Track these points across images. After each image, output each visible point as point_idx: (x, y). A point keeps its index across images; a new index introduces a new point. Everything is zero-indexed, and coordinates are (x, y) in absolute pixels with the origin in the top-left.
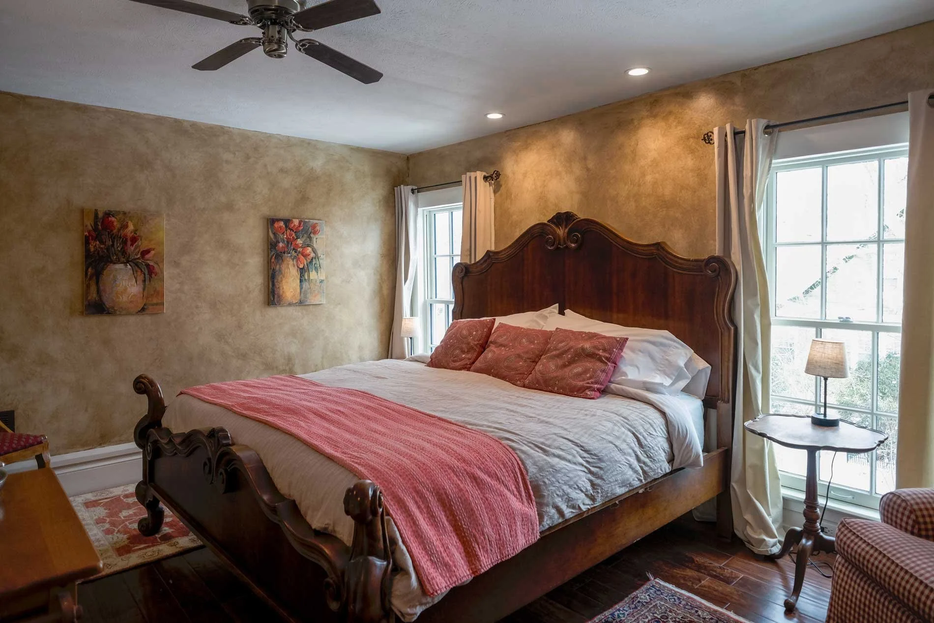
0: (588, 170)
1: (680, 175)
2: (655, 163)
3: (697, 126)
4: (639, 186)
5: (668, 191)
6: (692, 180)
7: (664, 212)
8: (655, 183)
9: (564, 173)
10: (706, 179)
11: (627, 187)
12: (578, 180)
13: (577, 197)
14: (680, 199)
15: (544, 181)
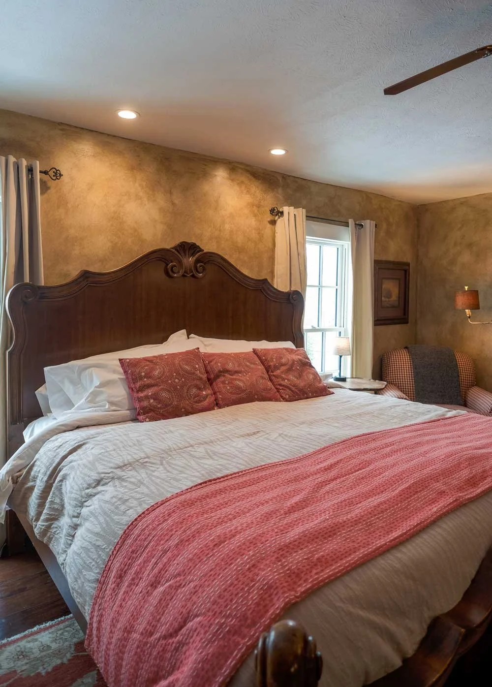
0: (173, 204)
1: (248, 230)
2: (232, 216)
3: (258, 199)
4: (220, 231)
5: (240, 239)
6: (254, 235)
7: (237, 255)
8: (231, 232)
9: (145, 199)
10: (263, 237)
11: (210, 229)
12: (161, 210)
13: (160, 228)
14: (247, 248)
15: (120, 201)
